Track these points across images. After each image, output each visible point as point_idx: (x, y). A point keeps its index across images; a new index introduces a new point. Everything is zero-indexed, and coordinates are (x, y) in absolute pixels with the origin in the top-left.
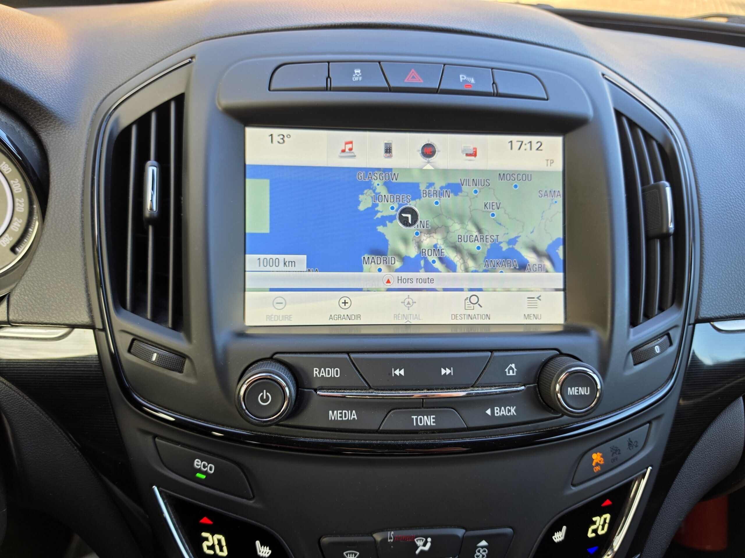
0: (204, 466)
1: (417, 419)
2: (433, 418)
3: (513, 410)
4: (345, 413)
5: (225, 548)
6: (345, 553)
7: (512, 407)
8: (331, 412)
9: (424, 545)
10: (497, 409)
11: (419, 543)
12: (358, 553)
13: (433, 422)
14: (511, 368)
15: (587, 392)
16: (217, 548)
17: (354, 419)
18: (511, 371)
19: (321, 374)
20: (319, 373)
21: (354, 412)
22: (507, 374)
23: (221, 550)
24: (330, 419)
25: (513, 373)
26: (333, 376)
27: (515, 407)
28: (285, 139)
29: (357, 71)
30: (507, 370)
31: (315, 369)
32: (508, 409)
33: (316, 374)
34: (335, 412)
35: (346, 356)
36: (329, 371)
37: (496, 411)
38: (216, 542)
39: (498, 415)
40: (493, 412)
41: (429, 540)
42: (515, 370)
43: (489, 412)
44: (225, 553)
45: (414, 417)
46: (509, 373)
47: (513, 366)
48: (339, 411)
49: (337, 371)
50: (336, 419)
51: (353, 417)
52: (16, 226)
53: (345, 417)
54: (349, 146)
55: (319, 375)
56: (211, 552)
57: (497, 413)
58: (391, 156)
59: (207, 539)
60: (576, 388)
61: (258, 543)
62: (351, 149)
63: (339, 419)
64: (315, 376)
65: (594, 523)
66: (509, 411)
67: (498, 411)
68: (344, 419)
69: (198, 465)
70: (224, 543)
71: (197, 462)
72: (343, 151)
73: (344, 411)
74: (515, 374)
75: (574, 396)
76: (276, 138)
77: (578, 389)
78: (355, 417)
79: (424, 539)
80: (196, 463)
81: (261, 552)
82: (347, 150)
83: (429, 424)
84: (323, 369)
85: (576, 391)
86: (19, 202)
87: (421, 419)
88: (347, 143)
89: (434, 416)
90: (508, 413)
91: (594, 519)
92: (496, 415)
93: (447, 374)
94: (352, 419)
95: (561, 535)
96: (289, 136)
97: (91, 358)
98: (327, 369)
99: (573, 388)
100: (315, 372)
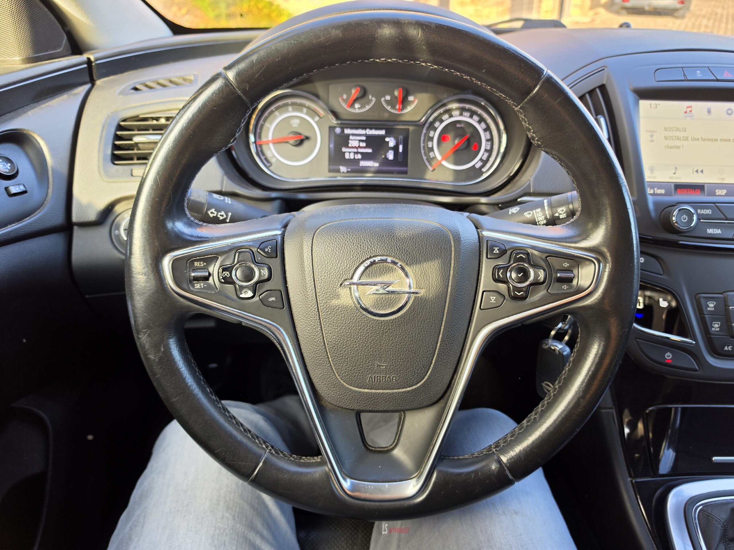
6: (708, 303)
28: (658, 106)
29: (698, 72)
35: (713, 204)
44: (641, 307)
54: (690, 109)
58: (710, 114)
62: (691, 111)
70: (641, 301)
72: (686, 112)
76: (653, 106)
82: (688, 112)
88: (688, 107)
96: (659, 105)
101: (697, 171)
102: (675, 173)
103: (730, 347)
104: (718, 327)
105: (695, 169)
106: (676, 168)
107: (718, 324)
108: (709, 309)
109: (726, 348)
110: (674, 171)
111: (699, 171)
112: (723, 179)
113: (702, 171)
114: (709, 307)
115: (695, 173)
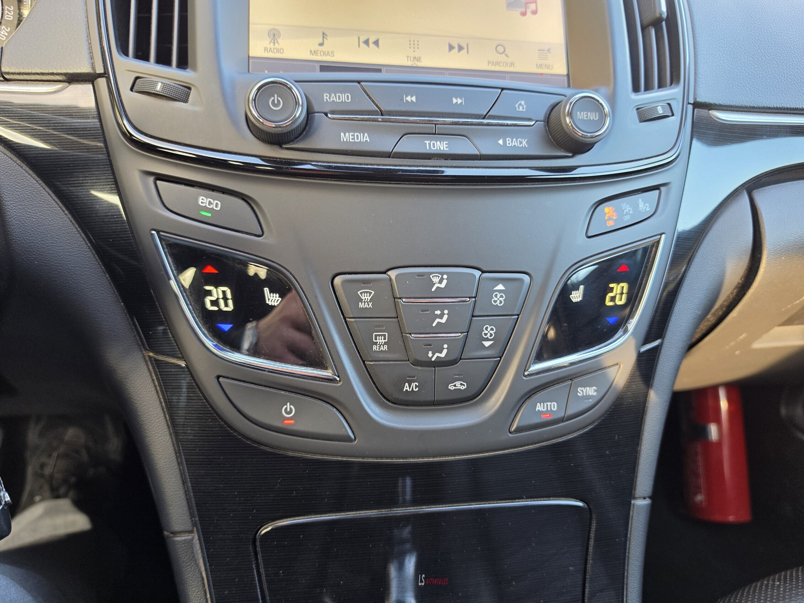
0: (210, 203)
1: (430, 144)
2: (446, 144)
3: (524, 142)
4: (357, 135)
5: (230, 302)
6: (359, 293)
7: (523, 140)
8: (342, 134)
9: (440, 282)
10: (508, 140)
11: (436, 280)
12: (373, 292)
13: (446, 147)
14: (520, 104)
15: (596, 117)
16: (222, 302)
17: (366, 141)
18: (521, 107)
19: (332, 99)
20: (330, 98)
21: (366, 134)
22: (517, 110)
23: (226, 305)
24: (342, 140)
25: (523, 108)
26: (344, 101)
27: (526, 140)
30: (517, 106)
31: (325, 95)
32: (520, 141)
33: (326, 99)
34: (347, 134)
35: (357, 84)
36: (339, 96)
37: (508, 142)
38: (221, 296)
39: (510, 145)
40: (505, 142)
41: (445, 277)
42: (525, 106)
43: (501, 142)
44: (231, 308)
45: (427, 142)
46: (519, 108)
47: (523, 103)
48: (351, 134)
49: (348, 96)
50: (348, 141)
51: (365, 139)
52: (3, 35)
53: (358, 138)
55: (330, 100)
56: (215, 308)
57: (509, 144)
59: (209, 293)
60: (585, 113)
61: (266, 290)
63: (351, 140)
64: (325, 101)
65: (611, 290)
66: (521, 143)
67: (510, 142)
68: (356, 141)
69: (202, 203)
70: (229, 295)
71: (202, 199)
73: (356, 134)
74: (525, 110)
75: (583, 120)
77: (587, 114)
78: (368, 139)
79: (440, 276)
80: (200, 200)
81: (270, 300)
83: (442, 149)
84: (333, 95)
85: (585, 116)
86: (8, 10)
87: (434, 144)
89: (447, 142)
90: (520, 145)
91: (611, 285)
92: (508, 145)
93: (459, 103)
94: (364, 141)
95: (579, 295)
97: (89, 109)
98: (337, 95)
99: (582, 113)
100: (325, 98)
101: (367, 42)
102: (321, 44)
103: (414, 385)
104: (385, 343)
105: (363, 39)
106: (324, 35)
107: (385, 336)
108: (361, 305)
109: (406, 387)
110: (321, 41)
111: (371, 42)
112: (419, 59)
113: (376, 43)
114: (361, 300)
115: (362, 45)
